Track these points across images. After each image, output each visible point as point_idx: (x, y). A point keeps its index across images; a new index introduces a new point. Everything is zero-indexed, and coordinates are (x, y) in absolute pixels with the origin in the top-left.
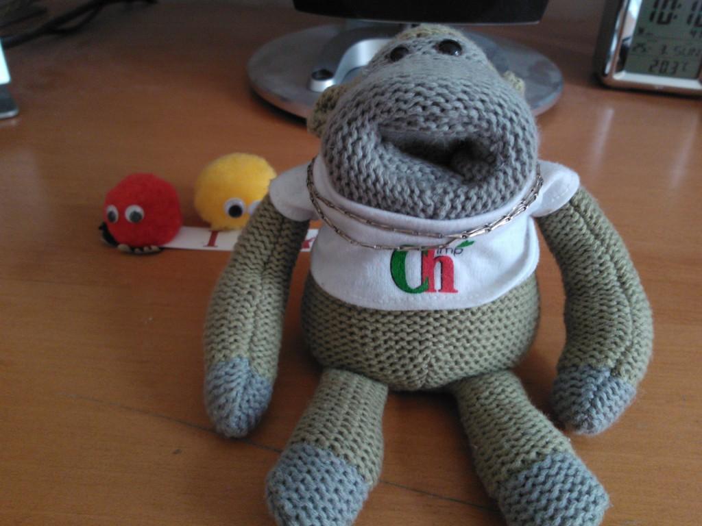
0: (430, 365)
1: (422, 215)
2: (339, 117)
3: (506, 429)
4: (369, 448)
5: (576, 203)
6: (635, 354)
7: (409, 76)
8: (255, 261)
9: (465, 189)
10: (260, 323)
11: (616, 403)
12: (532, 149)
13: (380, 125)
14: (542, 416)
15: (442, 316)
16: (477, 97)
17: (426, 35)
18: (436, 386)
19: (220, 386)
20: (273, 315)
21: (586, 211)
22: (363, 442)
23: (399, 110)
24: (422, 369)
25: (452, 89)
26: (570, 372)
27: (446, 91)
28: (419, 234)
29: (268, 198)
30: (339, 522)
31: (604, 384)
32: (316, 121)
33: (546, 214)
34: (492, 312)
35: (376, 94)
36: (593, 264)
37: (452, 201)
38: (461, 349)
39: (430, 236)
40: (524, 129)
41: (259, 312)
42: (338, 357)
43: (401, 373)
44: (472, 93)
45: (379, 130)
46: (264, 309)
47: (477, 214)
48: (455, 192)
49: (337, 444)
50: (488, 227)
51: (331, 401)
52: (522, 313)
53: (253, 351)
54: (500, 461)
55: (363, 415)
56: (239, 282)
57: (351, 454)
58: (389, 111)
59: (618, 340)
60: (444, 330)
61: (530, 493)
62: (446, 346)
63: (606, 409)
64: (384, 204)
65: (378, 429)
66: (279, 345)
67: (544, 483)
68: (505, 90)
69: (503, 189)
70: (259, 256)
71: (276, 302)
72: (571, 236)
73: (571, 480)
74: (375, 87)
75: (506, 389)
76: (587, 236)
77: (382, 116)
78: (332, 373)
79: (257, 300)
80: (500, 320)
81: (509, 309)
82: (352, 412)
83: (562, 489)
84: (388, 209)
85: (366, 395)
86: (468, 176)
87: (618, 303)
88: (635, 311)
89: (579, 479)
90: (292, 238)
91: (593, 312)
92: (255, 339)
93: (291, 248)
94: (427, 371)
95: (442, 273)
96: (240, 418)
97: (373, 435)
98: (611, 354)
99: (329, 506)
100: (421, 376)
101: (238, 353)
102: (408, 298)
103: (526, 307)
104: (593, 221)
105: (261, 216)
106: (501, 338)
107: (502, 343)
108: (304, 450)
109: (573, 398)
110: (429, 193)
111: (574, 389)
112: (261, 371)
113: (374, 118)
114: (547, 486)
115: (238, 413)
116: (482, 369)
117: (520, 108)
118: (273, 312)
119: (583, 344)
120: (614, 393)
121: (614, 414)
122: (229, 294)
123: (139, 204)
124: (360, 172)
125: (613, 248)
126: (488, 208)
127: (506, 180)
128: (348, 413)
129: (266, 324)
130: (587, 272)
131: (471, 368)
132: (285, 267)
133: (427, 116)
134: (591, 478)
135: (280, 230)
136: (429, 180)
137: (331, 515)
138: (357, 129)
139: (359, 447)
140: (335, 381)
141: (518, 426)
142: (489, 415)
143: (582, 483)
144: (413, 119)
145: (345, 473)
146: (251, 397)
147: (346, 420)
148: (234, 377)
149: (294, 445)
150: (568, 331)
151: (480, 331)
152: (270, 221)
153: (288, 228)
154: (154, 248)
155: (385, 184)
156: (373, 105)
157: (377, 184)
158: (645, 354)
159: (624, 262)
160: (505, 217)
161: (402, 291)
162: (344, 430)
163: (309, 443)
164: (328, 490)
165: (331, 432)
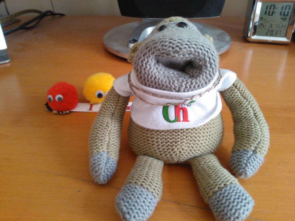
0: (180, 152)
1: (174, 91)
2: (140, 53)
3: (211, 176)
4: (156, 185)
5: (236, 85)
6: (262, 144)
7: (166, 36)
8: (108, 113)
9: (190, 80)
10: (111, 137)
11: (256, 164)
12: (216, 63)
13: (156, 56)
14: (226, 170)
15: (184, 132)
16: (193, 43)
17: (173, 21)
19: (96, 163)
20: (116, 134)
21: (239, 88)
22: (154, 183)
23: (163, 49)
24: (177, 154)
25: (183, 40)
26: (237, 153)
27: (181, 41)
28: (173, 98)
29: (113, 88)
30: (145, 215)
31: (250, 157)
32: (131, 56)
33: (224, 90)
34: (204, 129)
35: (154, 44)
36: (243, 109)
37: (186, 85)
38: (192, 145)
39: (178, 99)
40: (212, 55)
41: (111, 133)
42: (143, 150)
43: (168, 156)
44: (191, 42)
45: (156, 58)
46: (113, 132)
47: (196, 90)
48: (187, 81)
49: (143, 184)
50: (200, 95)
51: (140, 167)
52: (216, 130)
53: (109, 149)
54: (209, 188)
55: (154, 172)
56: (102, 122)
57: (149, 187)
58: (159, 50)
59: (255, 139)
60: (185, 137)
61: (222, 200)
62: (186, 144)
63: (252, 167)
64: (159, 87)
65: (160, 178)
66: (119, 147)
67: (227, 196)
68: (204, 40)
69: (206, 79)
70: (110, 111)
71: (117, 129)
72: (234, 98)
73: (238, 194)
74: (153, 41)
75: (211, 160)
76: (241, 98)
77: (157, 52)
78: (141, 157)
79: (110, 129)
80: (207, 133)
81: (211, 128)
82: (149, 171)
83: (235, 198)
84: (160, 89)
85: (155, 165)
86: (192, 75)
87: (255, 124)
88: (262, 127)
89: (241, 194)
90: (123, 103)
91: (244, 128)
92: (109, 144)
93: (123, 107)
94: (179, 154)
95: (183, 114)
96: (104, 176)
97: (158, 180)
98: (252, 145)
99: (141, 208)
100: (176, 156)
101: (102, 150)
102: (170, 125)
103: (218, 127)
104: (243, 92)
105: (110, 95)
106: (208, 140)
107: (209, 142)
108: (130, 186)
109: (238, 163)
110: (176, 82)
111: (238, 160)
112: (112, 157)
113: (153, 53)
114: (229, 197)
115: (103, 174)
116: (201, 153)
117: (211, 47)
118: (116, 133)
119: (241, 141)
120: (255, 160)
121: (255, 169)
122: (98, 126)
123: (61, 94)
124: (149, 75)
125: (251, 102)
126: (200, 87)
127: (206, 76)
128: (147, 172)
129: (114, 138)
130: (241, 112)
131: (197, 153)
133: (174, 51)
134: (246, 194)
135: (118, 100)
136: (176, 77)
137: (142, 212)
138: (147, 57)
139: (152, 185)
140: (142, 160)
141: (216, 174)
142: (204, 171)
143: (243, 196)
144: (168, 53)
145: (147, 195)
146: (108, 168)
147: (147, 174)
148: (101, 160)
149: (126, 185)
150: (235, 137)
151: (199, 137)
152: (114, 97)
153: (121, 100)
154: (67, 112)
155: (159, 79)
156: (153, 48)
157: (156, 79)
158: (267, 144)
159: (256, 108)
160: (207, 91)
161: (167, 122)
162: (146, 178)
163: (132, 184)
164: (140, 202)
165: (141, 179)
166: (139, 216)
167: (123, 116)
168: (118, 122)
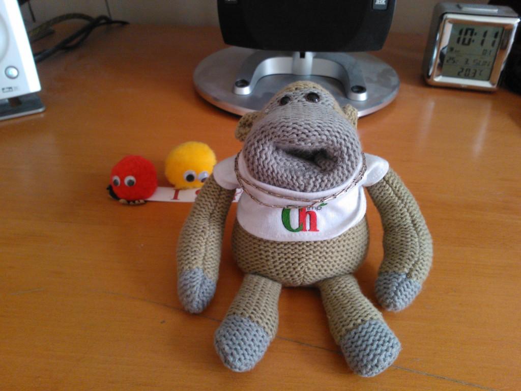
0: (305, 272)
1: (298, 190)
2: (252, 138)
3: (345, 307)
4: (270, 318)
5: (387, 179)
6: (421, 265)
7: (289, 118)
8: (205, 213)
9: (321, 175)
10: (209, 248)
11: (409, 293)
12: (357, 154)
13: (274, 142)
14: (366, 300)
15: (311, 245)
16: (326, 129)
18: (308, 283)
19: (188, 284)
20: (216, 244)
21: (392, 184)
22: (267, 315)
23: (284, 136)
24: (300, 274)
25: (312, 125)
26: (384, 275)
27: (308, 127)
29: (212, 176)
30: (254, 357)
31: (402, 282)
33: (370, 185)
34: (339, 241)
35: (272, 128)
36: (397, 213)
37: (314, 182)
38: (322, 263)
39: (303, 201)
40: (352, 144)
41: (208, 242)
42: (253, 268)
43: (288, 277)
44: (323, 127)
45: (274, 144)
46: (211, 240)
47: (328, 189)
48: (316, 177)
49: (252, 315)
50: (334, 196)
51: (249, 292)
52: (357, 242)
53: (205, 265)
54: (342, 324)
55: (267, 300)
56: (197, 225)
57: (260, 321)
58: (279, 136)
59: (410, 257)
60: (312, 252)
61: (357, 341)
62: (313, 261)
63: (403, 296)
64: (277, 183)
65: (275, 308)
66: (219, 261)
67: (365, 336)
69: (342, 175)
70: (207, 210)
71: (217, 236)
72: (385, 198)
73: (379, 334)
74: (271, 124)
75: (348, 285)
76: (394, 198)
77: (276, 138)
78: (250, 277)
79: (207, 236)
80: (344, 246)
81: (349, 240)
82: (261, 298)
83: (374, 339)
84: (279, 186)
85: (269, 289)
86: (323, 168)
87: (412, 236)
88: (421, 241)
89: (384, 334)
90: (226, 199)
91: (397, 241)
92: (206, 258)
94: (303, 275)
95: (310, 220)
96: (198, 302)
97: (272, 311)
98: (406, 265)
99: (249, 348)
100: (300, 278)
101: (197, 266)
102: (291, 235)
103: (359, 238)
104: (397, 189)
105: (209, 187)
106: (345, 256)
107: (345, 259)
108: (235, 319)
109: (385, 290)
110: (301, 178)
111: (385, 285)
112: (210, 276)
113: (271, 139)
114: (366, 338)
115: (197, 299)
116: (334, 274)
117: (350, 133)
118: (216, 242)
119: (391, 259)
120: (408, 287)
121: (409, 299)
122: (191, 232)
123: (132, 175)
124: (264, 167)
125: (408, 204)
126: (334, 186)
127: (343, 171)
128: (258, 299)
129: (212, 249)
130: (394, 218)
131: (328, 273)
132: (222, 216)
133: (299, 139)
134: (391, 334)
135: (219, 195)
136: (302, 170)
137: (250, 353)
138: (262, 144)
139: (265, 317)
140: (251, 281)
141: (352, 305)
142: (337, 300)
143: (385, 336)
144: (292, 140)
145: (257, 331)
146: (205, 291)
147: (258, 303)
148: (195, 279)
149: (229, 316)
151: (332, 253)
152: (214, 190)
153: (224, 194)
154: (142, 201)
155: (278, 173)
156: (270, 133)
157: (274, 173)
158: (427, 265)
159: (415, 212)
160: (344, 190)
161: (287, 231)
162: (256, 308)
163: (237, 315)
164: (248, 340)
165: (249, 309)
166: (245, 359)
167: (225, 216)
168: (219, 225)
